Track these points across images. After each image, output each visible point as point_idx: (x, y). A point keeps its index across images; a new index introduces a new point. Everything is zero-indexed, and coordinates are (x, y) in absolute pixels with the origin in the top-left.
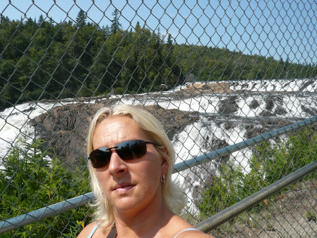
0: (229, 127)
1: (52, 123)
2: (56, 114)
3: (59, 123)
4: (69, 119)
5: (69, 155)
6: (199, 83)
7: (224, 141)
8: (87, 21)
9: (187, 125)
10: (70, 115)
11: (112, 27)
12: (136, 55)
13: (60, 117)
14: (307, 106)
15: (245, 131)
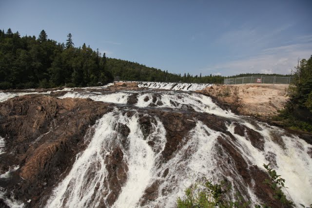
0: (130, 115)
1: (8, 110)
2: (12, 103)
3: (14, 109)
4: (23, 107)
5: (21, 134)
6: (122, 82)
7: (126, 125)
8: (48, 38)
9: (104, 114)
10: (24, 104)
11: (67, 44)
12: (82, 64)
13: (15, 105)
14: (173, 100)
15: (138, 118)
